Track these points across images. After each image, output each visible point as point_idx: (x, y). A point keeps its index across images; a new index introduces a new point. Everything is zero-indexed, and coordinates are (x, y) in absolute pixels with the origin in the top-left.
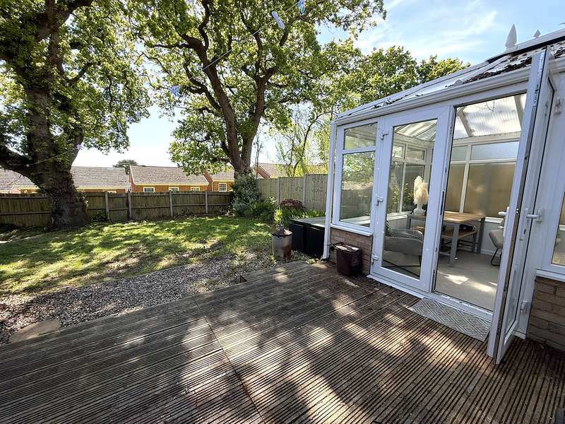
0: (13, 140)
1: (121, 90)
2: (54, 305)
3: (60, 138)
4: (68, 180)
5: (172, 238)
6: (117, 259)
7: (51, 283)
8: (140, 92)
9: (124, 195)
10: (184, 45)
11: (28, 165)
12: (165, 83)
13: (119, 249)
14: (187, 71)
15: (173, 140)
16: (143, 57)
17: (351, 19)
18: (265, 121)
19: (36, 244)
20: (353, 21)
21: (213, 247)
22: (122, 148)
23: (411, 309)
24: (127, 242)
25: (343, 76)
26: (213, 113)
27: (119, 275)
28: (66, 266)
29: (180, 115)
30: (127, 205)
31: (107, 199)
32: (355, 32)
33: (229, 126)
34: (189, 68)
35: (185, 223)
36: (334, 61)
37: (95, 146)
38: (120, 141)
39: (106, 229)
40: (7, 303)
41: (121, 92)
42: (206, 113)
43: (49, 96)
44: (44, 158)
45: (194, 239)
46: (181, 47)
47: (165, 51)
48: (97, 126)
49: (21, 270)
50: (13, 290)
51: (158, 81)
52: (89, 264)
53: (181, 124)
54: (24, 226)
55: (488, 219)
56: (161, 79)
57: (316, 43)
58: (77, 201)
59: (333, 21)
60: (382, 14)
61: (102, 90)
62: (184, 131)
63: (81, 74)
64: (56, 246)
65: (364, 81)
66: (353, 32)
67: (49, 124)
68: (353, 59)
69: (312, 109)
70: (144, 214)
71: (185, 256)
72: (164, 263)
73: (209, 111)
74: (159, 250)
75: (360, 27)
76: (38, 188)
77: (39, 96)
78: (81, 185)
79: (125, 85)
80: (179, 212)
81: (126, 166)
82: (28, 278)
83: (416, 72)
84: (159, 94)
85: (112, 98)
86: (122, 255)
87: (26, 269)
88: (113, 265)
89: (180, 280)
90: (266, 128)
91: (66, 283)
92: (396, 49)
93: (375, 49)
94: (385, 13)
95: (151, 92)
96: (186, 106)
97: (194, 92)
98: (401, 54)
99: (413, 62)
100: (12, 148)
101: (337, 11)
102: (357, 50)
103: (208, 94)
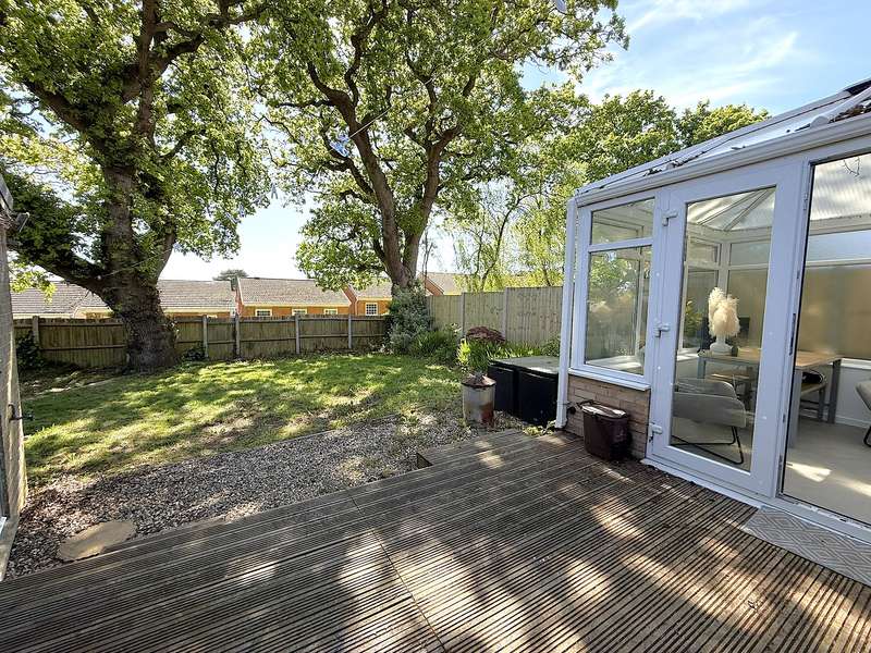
0: (81, 242)
1: (231, 169)
2: (126, 494)
3: (145, 237)
4: (153, 298)
5: (300, 387)
6: (219, 420)
7: (121, 457)
8: (257, 170)
9: (230, 321)
10: (323, 102)
11: (99, 277)
12: (293, 158)
13: (223, 404)
14: (326, 138)
15: (301, 239)
16: (263, 123)
17: (572, 52)
18: (437, 209)
19: (103, 395)
20: (575, 55)
21: (365, 403)
22: (229, 251)
23: (745, 529)
24: (234, 392)
25: (559, 137)
26: (361, 197)
27: (223, 446)
28: (146, 429)
29: (312, 202)
30: (234, 336)
31: (205, 327)
32: (578, 72)
33: (386, 217)
34: (328, 134)
35: (318, 363)
36: (547, 116)
37: (193, 250)
38: (226, 241)
39: (203, 372)
40: (59, 488)
41: (231, 173)
42: (350, 199)
43: (134, 179)
44: (123, 266)
45: (335, 389)
46: (317, 105)
47: (295, 112)
48: (196, 221)
49: (81, 435)
50: (68, 466)
51: (283, 156)
52: (179, 427)
53: (315, 216)
54: (89, 365)
55: (846, 363)
56: (287, 152)
57: (520, 89)
58: (163, 330)
59: (544, 57)
60: (622, 41)
61: (206, 170)
62: (318, 225)
63: (177, 149)
64: (133, 397)
65: (592, 144)
66: (574, 72)
67: (131, 218)
68: (576, 112)
69: (512, 187)
70: (258, 348)
71: (322, 416)
72: (291, 428)
73: (355, 196)
74: (281, 407)
75: (586, 63)
76: (110, 310)
77: (121, 178)
78: (171, 306)
79: (238, 163)
80: (309, 346)
81: (233, 278)
82: (91, 447)
83: (675, 128)
84: (283, 173)
85: (219, 180)
86: (227, 414)
87: (89, 434)
88: (213, 429)
89: (319, 459)
90: (439, 220)
91: (144, 458)
92: (641, 94)
93: (607, 96)
94: (627, 40)
95: (272, 171)
96: (321, 190)
97: (333, 169)
98: (649, 101)
99: (669, 113)
100: (80, 254)
101: (549, 43)
102: (582, 98)
103: (355, 171)
